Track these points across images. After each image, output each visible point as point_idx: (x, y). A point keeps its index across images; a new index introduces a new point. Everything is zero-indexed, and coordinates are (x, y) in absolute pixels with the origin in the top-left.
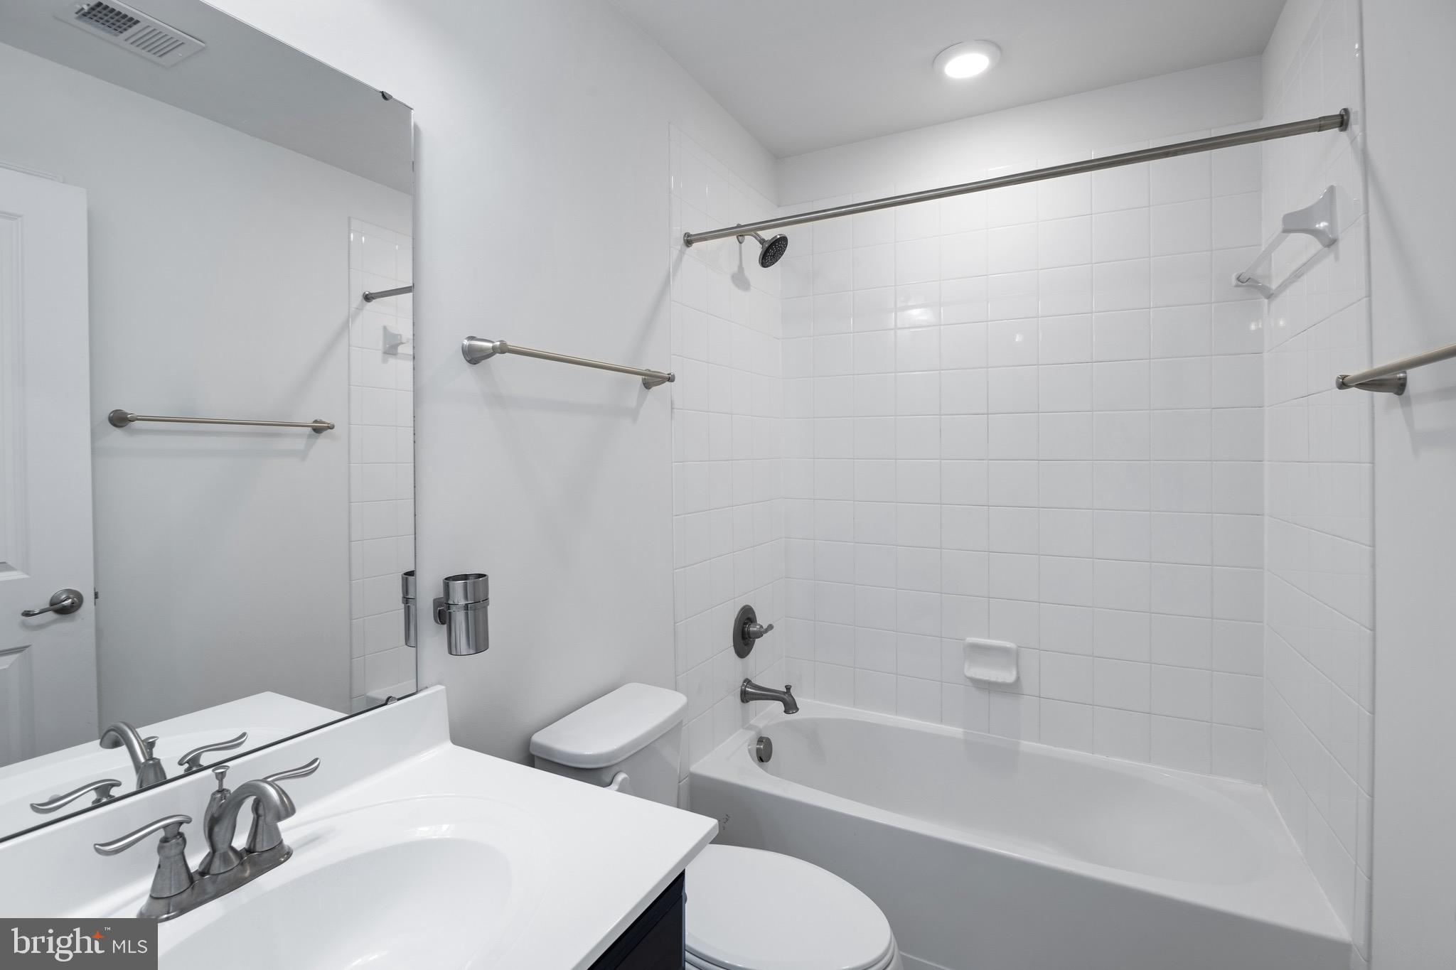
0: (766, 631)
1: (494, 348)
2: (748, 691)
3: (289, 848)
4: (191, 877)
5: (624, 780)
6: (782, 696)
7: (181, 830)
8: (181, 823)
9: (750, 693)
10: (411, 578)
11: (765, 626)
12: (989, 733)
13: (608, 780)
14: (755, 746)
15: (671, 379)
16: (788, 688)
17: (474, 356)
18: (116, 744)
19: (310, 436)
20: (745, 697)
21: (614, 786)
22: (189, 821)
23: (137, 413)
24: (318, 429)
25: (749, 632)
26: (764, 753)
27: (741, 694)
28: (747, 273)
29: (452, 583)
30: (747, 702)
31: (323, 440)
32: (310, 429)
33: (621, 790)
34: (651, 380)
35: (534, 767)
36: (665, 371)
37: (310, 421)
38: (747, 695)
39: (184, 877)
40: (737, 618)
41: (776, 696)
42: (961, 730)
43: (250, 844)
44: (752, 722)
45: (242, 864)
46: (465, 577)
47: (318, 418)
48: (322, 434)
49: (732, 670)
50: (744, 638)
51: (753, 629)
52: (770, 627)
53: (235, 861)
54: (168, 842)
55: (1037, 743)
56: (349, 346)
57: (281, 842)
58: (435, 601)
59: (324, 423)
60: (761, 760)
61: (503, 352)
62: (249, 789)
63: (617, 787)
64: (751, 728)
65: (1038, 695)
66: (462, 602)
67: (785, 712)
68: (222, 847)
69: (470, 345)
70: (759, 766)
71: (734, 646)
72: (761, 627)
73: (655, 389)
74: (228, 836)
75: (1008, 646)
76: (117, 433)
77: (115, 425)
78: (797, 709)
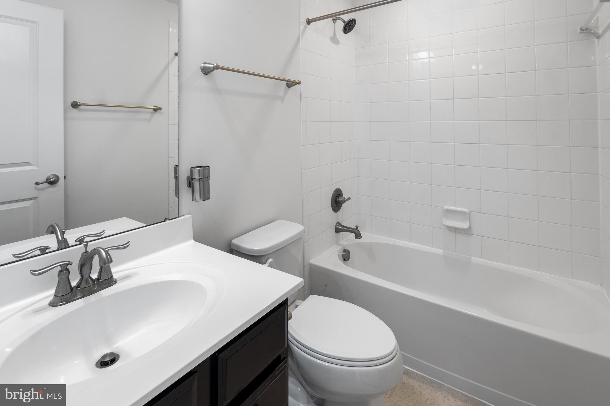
0: (347, 200)
1: (214, 67)
2: (339, 228)
3: (116, 279)
4: (72, 289)
5: (271, 262)
6: (354, 230)
7: (68, 267)
8: (68, 264)
9: (339, 229)
10: (177, 167)
11: (346, 198)
12: (456, 252)
13: (265, 262)
14: (342, 253)
15: (299, 83)
16: (357, 227)
17: (206, 71)
18: (52, 233)
19: (152, 113)
20: (337, 231)
21: (267, 264)
22: (71, 264)
23: (82, 102)
24: (156, 110)
25: (339, 201)
26: (346, 257)
27: (335, 229)
28: (338, 37)
29: (193, 169)
30: (338, 233)
31: (157, 115)
32: (152, 109)
33: (270, 266)
34: (291, 84)
35: (232, 254)
36: (296, 80)
37: (152, 106)
38: (338, 230)
39: (68, 287)
40: (333, 194)
41: (351, 230)
42: (442, 251)
43: (99, 276)
44: (341, 242)
45: (94, 284)
46: (200, 167)
47: (156, 105)
48: (157, 112)
49: (331, 218)
50: (336, 203)
51: (341, 199)
52: (349, 199)
53: (91, 283)
54: (62, 272)
55: (480, 258)
56: (169, 75)
57: (112, 276)
58: (187, 177)
59: (157, 107)
60: (344, 260)
61: (217, 69)
62: (96, 251)
63: (268, 265)
64: (340, 245)
65: (480, 235)
66: (198, 178)
67: (355, 238)
68: (86, 276)
69: (204, 67)
70: (344, 264)
71: (332, 206)
72: (345, 198)
73: (292, 88)
74: (89, 272)
75: (465, 211)
76: (74, 110)
77: (74, 107)
78: (361, 237)
